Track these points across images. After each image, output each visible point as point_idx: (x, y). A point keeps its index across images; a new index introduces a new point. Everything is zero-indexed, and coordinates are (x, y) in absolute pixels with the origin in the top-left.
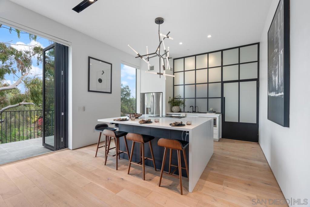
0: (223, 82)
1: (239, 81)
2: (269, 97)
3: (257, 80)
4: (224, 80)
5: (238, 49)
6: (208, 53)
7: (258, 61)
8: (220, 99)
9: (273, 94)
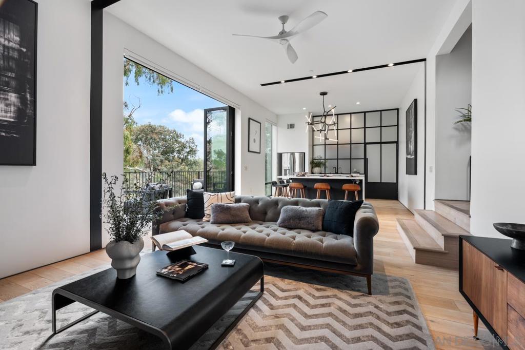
0: (365, 144)
1: (381, 143)
2: (407, 158)
3: (397, 143)
4: (366, 142)
5: (380, 112)
6: (351, 114)
7: (398, 126)
8: (363, 160)
9: (409, 157)
